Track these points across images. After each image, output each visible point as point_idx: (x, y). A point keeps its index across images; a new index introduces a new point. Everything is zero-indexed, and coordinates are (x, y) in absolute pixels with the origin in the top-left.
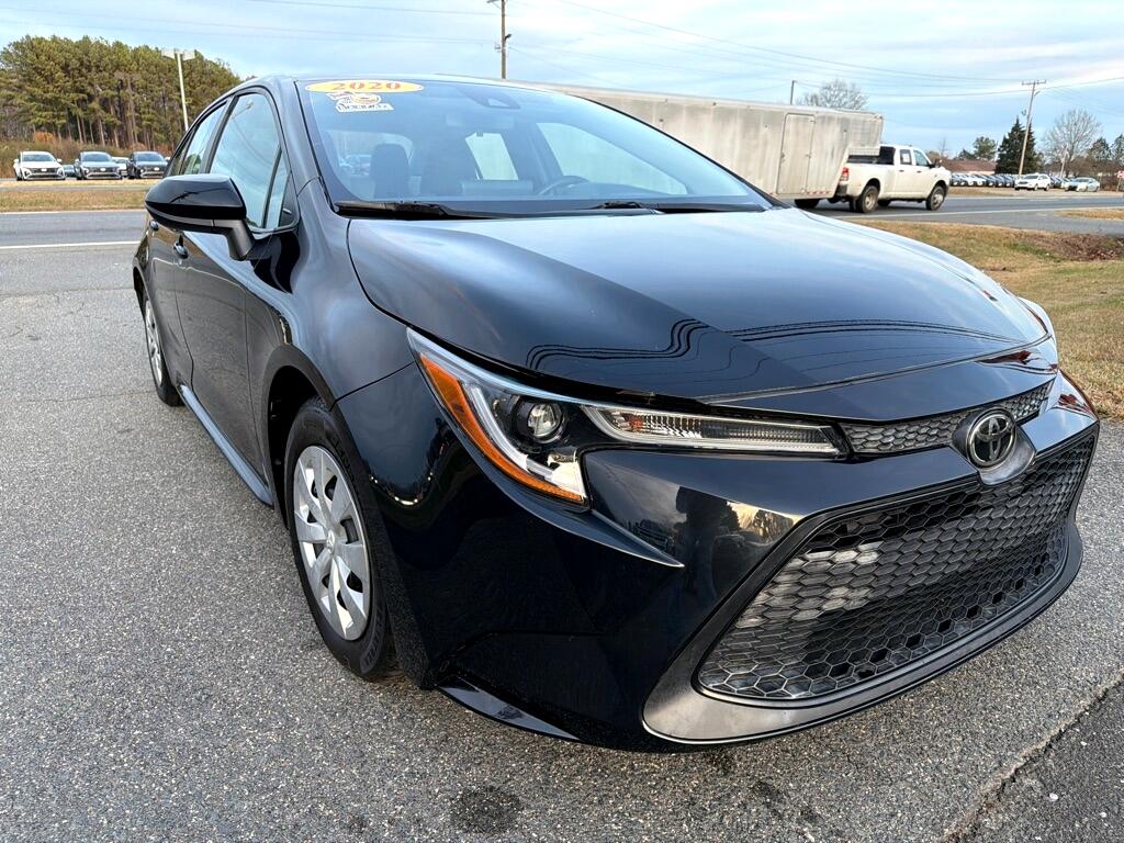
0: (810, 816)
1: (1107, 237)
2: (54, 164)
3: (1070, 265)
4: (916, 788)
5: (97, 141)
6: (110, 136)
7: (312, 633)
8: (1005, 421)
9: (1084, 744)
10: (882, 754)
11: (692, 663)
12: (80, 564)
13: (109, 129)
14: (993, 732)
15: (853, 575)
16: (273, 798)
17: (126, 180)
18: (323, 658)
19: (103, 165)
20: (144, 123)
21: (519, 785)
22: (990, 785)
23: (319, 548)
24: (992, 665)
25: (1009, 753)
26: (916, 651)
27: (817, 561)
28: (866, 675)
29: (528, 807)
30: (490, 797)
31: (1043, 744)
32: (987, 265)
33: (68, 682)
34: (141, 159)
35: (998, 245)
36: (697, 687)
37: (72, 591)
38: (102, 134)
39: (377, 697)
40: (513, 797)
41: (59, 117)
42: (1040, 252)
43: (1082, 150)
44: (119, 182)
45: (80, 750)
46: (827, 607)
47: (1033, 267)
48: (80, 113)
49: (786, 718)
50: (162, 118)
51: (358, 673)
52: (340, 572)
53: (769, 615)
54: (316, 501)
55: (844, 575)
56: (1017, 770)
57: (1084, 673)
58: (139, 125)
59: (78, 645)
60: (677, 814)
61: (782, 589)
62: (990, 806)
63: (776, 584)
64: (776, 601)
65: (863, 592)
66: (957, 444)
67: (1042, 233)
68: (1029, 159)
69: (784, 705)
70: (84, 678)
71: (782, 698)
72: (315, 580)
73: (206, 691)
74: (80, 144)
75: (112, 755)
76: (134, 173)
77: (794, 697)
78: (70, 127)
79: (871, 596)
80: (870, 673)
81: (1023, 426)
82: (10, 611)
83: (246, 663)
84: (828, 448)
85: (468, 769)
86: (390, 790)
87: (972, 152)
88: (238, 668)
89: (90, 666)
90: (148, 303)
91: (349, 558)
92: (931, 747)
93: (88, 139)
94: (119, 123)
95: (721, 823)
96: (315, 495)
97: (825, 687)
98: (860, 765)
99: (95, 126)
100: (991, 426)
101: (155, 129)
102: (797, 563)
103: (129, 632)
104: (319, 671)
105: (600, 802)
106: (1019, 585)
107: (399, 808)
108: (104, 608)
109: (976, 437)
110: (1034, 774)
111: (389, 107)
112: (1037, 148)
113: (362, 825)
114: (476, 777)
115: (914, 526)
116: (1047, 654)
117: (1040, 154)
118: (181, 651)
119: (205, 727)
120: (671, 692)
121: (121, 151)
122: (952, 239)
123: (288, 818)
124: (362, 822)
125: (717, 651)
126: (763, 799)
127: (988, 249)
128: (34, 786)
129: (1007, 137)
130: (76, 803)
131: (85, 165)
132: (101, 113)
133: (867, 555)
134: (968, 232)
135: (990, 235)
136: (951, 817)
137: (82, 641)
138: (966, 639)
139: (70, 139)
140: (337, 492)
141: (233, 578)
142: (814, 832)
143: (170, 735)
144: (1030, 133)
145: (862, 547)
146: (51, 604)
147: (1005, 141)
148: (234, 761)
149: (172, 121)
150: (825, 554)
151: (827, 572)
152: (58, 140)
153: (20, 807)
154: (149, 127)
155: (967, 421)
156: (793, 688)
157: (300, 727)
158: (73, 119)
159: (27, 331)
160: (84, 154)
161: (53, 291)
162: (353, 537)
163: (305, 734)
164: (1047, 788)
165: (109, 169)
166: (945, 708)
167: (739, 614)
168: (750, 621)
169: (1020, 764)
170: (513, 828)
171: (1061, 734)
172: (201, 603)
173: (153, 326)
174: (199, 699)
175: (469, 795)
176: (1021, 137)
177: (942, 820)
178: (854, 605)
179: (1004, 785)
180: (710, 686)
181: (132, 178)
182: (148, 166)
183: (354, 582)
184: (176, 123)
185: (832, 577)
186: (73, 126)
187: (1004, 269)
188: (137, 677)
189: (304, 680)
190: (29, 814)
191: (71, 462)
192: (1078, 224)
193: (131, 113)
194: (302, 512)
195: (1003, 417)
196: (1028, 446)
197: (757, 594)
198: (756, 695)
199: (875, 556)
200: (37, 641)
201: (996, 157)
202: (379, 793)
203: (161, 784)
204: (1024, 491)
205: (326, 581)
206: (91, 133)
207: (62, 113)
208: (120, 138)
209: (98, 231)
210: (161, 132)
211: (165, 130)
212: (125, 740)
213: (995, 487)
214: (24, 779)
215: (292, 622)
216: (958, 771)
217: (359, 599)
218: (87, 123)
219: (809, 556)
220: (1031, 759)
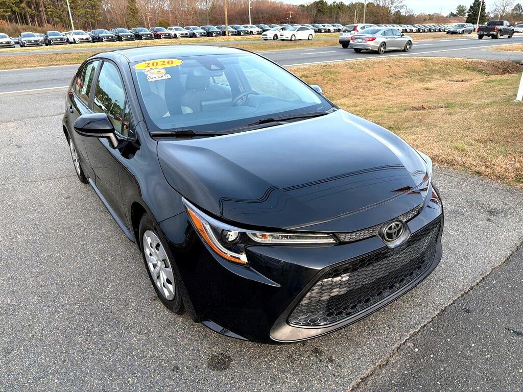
0: (331, 360)
1: (513, 62)
2: (8, 39)
3: (493, 77)
4: (369, 348)
5: (27, 24)
6: (33, 21)
7: (154, 294)
8: (399, 224)
9: (432, 329)
10: (359, 336)
11: (286, 316)
12: (61, 265)
13: (32, 17)
14: (401, 325)
15: (340, 285)
16: (146, 360)
17: (44, 47)
18: (158, 304)
19: (32, 39)
20: (49, 13)
21: (231, 352)
22: (396, 346)
23: (155, 266)
24: (406, 298)
25: (405, 334)
26: (369, 304)
27: (327, 282)
28: (348, 314)
29: (234, 360)
30: (221, 357)
31: (418, 330)
32: (455, 79)
33: (66, 317)
34: (51, 35)
35: (461, 68)
36: (288, 324)
37: (60, 278)
38: (29, 19)
39: (180, 319)
40: (229, 357)
41: (7, 12)
42: (480, 71)
43: (509, 9)
44: (41, 47)
45: (75, 345)
46: (332, 295)
47: (476, 79)
48: (17, 9)
49: (319, 331)
50: (58, 10)
51: (172, 311)
52: (163, 277)
53: (311, 299)
54: (152, 249)
55: (337, 285)
56: (406, 340)
57: (439, 301)
58: (46, 14)
59: (66, 302)
60: (285, 361)
61: (315, 291)
62: (394, 354)
63: (313, 290)
64: (313, 295)
65: (345, 289)
66: (380, 235)
67: (482, 61)
68: (482, 16)
69: (318, 327)
70: (72, 315)
71: (317, 325)
72: (155, 277)
73: (117, 319)
74: (19, 26)
75: (87, 346)
76: (48, 43)
77: (322, 324)
78: (13, 16)
79: (348, 289)
80: (350, 313)
81: (408, 223)
82: (37, 288)
83: (131, 307)
84: (332, 241)
85: (213, 347)
86: (186, 356)
87: (455, 13)
88: (128, 309)
89: (73, 310)
90: (71, 140)
91: (166, 272)
92: (377, 332)
93: (23, 22)
94: (36, 13)
95: (300, 364)
96: (152, 247)
97: (333, 319)
98: (351, 340)
99: (25, 16)
100: (393, 226)
101: (55, 16)
102: (320, 283)
103: (85, 295)
104: (158, 309)
105: (259, 357)
106: (411, 274)
107: (190, 362)
108: (73, 285)
109: (387, 232)
110: (412, 342)
111: (169, 77)
112: (486, 11)
113: (177, 369)
114: (216, 350)
115: (362, 266)
116: (428, 292)
117: (488, 13)
118: (106, 303)
119: (118, 333)
120: (279, 326)
121: (40, 29)
122: (439, 65)
123: (152, 367)
124: (177, 368)
125: (295, 311)
126: (315, 355)
127: (456, 70)
128: (61, 359)
129: (472, 5)
130: (77, 364)
131: (24, 39)
132: (27, 9)
133: (345, 277)
134: (447, 62)
135: (457, 63)
136: (379, 359)
137: (68, 300)
138: (388, 297)
139: (14, 23)
140: (160, 249)
141: (121, 270)
142: (331, 366)
143: (106, 338)
144: (483, 3)
145: (343, 275)
146: (53, 284)
147: (471, 7)
148: (131, 347)
149: (63, 12)
150: (330, 279)
151: (331, 284)
152: (8, 23)
153: (58, 367)
154: (52, 15)
155: (383, 226)
156: (322, 321)
157: (153, 332)
158: (14, 12)
159: (15, 143)
160: (23, 34)
161: (22, 119)
162: (167, 265)
163: (155, 335)
164: (415, 347)
165: (36, 41)
166: (385, 316)
167: (301, 300)
168: (305, 301)
169: (408, 338)
170: (228, 368)
171: (425, 325)
172: (111, 282)
173: (74, 150)
174: (115, 323)
175: (214, 357)
176: (479, 5)
177: (376, 360)
178: (343, 293)
179: (400, 346)
180: (293, 323)
181: (47, 45)
182: (54, 39)
183: (169, 281)
184: (64, 13)
185: (332, 286)
186: (14, 16)
187: (462, 81)
188: (91, 314)
189: (153, 313)
190: (62, 369)
191: (48, 215)
192: (500, 55)
193: (42, 9)
194: (147, 252)
195: (398, 223)
196: (408, 231)
197: (306, 293)
198: (309, 324)
199: (348, 277)
200: (51, 301)
201: (467, 16)
202: (183, 357)
203: (106, 357)
204: (408, 246)
205: (158, 277)
206: (24, 19)
207: (8, 10)
208: (38, 21)
209: (37, 82)
210: (58, 18)
211: (59, 16)
212: (91, 340)
213: (394, 249)
214: (57, 356)
215: (146, 289)
216: (385, 341)
217: (171, 287)
218: (21, 14)
219: (324, 280)
220: (412, 335)
